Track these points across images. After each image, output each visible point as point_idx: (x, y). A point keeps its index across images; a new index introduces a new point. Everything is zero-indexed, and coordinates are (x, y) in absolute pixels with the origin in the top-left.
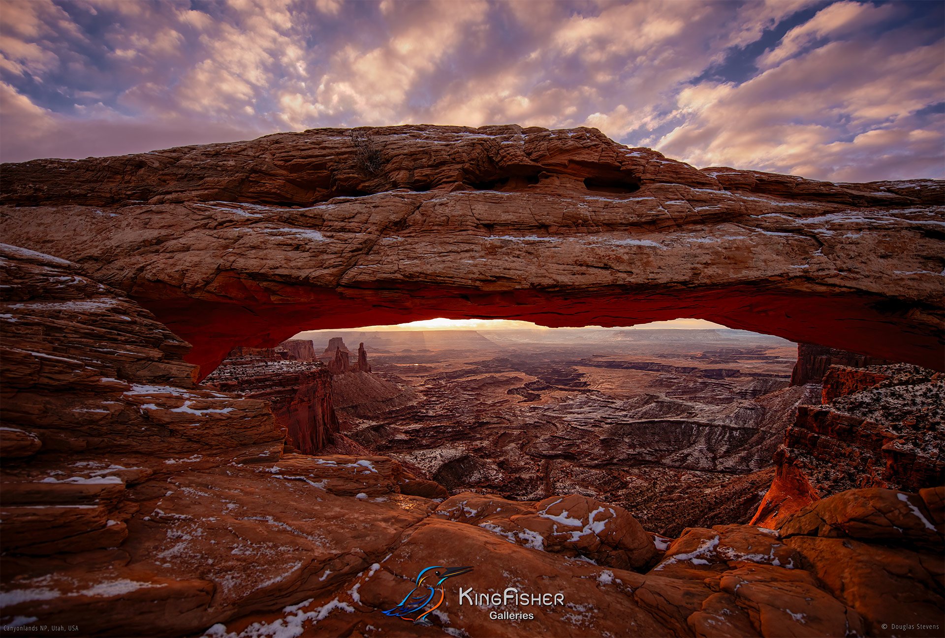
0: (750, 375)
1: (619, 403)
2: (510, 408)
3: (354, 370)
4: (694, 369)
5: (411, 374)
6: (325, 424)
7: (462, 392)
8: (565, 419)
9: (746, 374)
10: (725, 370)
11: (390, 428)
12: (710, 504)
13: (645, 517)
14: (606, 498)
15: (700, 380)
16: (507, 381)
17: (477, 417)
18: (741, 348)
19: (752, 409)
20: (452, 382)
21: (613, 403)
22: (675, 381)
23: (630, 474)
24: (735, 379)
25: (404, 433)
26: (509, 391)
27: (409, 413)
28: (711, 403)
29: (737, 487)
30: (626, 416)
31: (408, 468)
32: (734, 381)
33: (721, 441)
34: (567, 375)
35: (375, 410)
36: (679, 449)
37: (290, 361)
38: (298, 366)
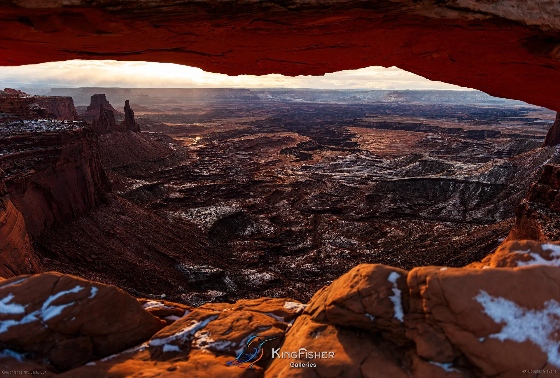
0: (509, 136)
1: (386, 162)
2: (283, 168)
3: (121, 130)
4: (459, 129)
5: (182, 134)
6: (95, 184)
7: (235, 152)
8: (335, 177)
9: (506, 135)
10: (487, 131)
11: (164, 187)
12: (456, 249)
13: (399, 261)
14: (367, 246)
15: (463, 141)
16: (280, 141)
17: (250, 176)
18: (505, 110)
19: (505, 167)
20: (225, 142)
21: (380, 162)
22: (440, 141)
23: (390, 226)
24: (494, 140)
25: (178, 192)
26: (282, 150)
27: (182, 173)
28: (470, 162)
29: (480, 235)
30: (390, 174)
31: (184, 224)
32: (493, 142)
33: (473, 196)
34: (339, 135)
35: (147, 170)
36: (436, 204)
37: (49, 119)
38: (58, 125)
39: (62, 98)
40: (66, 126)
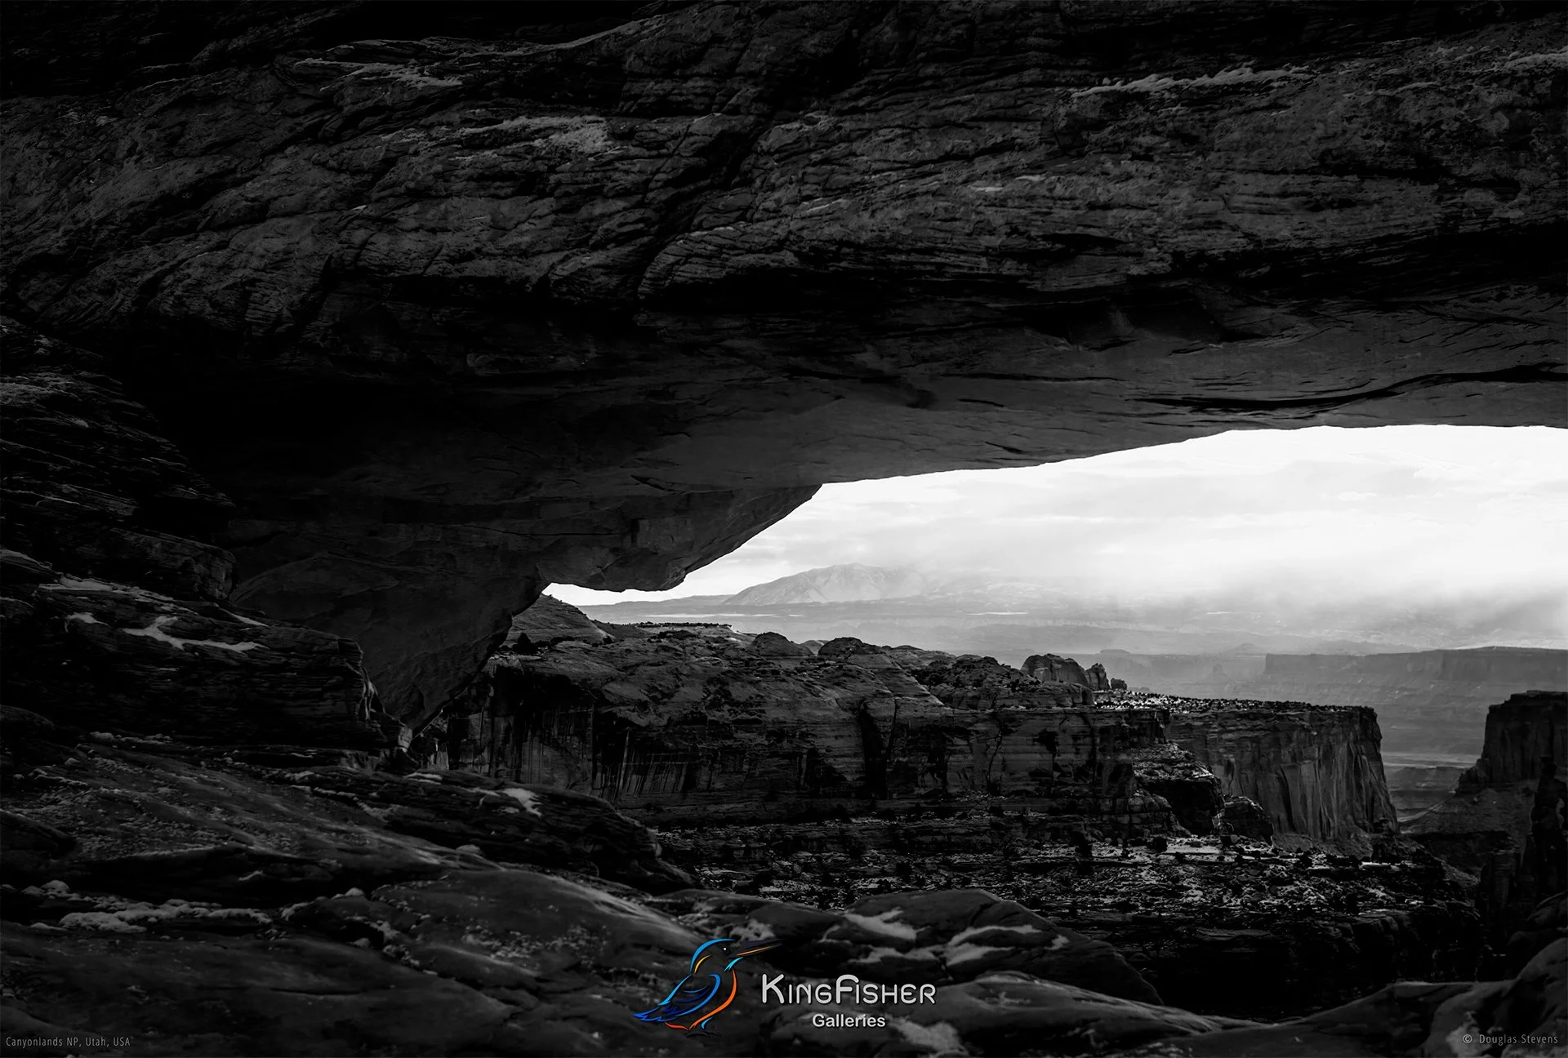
37: (1226, 843)
38: (1276, 881)
39: (1318, 713)
40: (1320, 888)
